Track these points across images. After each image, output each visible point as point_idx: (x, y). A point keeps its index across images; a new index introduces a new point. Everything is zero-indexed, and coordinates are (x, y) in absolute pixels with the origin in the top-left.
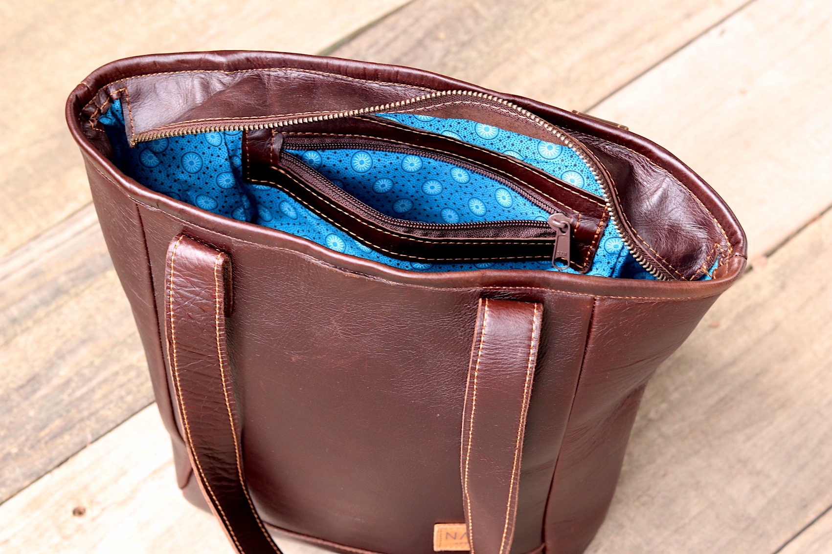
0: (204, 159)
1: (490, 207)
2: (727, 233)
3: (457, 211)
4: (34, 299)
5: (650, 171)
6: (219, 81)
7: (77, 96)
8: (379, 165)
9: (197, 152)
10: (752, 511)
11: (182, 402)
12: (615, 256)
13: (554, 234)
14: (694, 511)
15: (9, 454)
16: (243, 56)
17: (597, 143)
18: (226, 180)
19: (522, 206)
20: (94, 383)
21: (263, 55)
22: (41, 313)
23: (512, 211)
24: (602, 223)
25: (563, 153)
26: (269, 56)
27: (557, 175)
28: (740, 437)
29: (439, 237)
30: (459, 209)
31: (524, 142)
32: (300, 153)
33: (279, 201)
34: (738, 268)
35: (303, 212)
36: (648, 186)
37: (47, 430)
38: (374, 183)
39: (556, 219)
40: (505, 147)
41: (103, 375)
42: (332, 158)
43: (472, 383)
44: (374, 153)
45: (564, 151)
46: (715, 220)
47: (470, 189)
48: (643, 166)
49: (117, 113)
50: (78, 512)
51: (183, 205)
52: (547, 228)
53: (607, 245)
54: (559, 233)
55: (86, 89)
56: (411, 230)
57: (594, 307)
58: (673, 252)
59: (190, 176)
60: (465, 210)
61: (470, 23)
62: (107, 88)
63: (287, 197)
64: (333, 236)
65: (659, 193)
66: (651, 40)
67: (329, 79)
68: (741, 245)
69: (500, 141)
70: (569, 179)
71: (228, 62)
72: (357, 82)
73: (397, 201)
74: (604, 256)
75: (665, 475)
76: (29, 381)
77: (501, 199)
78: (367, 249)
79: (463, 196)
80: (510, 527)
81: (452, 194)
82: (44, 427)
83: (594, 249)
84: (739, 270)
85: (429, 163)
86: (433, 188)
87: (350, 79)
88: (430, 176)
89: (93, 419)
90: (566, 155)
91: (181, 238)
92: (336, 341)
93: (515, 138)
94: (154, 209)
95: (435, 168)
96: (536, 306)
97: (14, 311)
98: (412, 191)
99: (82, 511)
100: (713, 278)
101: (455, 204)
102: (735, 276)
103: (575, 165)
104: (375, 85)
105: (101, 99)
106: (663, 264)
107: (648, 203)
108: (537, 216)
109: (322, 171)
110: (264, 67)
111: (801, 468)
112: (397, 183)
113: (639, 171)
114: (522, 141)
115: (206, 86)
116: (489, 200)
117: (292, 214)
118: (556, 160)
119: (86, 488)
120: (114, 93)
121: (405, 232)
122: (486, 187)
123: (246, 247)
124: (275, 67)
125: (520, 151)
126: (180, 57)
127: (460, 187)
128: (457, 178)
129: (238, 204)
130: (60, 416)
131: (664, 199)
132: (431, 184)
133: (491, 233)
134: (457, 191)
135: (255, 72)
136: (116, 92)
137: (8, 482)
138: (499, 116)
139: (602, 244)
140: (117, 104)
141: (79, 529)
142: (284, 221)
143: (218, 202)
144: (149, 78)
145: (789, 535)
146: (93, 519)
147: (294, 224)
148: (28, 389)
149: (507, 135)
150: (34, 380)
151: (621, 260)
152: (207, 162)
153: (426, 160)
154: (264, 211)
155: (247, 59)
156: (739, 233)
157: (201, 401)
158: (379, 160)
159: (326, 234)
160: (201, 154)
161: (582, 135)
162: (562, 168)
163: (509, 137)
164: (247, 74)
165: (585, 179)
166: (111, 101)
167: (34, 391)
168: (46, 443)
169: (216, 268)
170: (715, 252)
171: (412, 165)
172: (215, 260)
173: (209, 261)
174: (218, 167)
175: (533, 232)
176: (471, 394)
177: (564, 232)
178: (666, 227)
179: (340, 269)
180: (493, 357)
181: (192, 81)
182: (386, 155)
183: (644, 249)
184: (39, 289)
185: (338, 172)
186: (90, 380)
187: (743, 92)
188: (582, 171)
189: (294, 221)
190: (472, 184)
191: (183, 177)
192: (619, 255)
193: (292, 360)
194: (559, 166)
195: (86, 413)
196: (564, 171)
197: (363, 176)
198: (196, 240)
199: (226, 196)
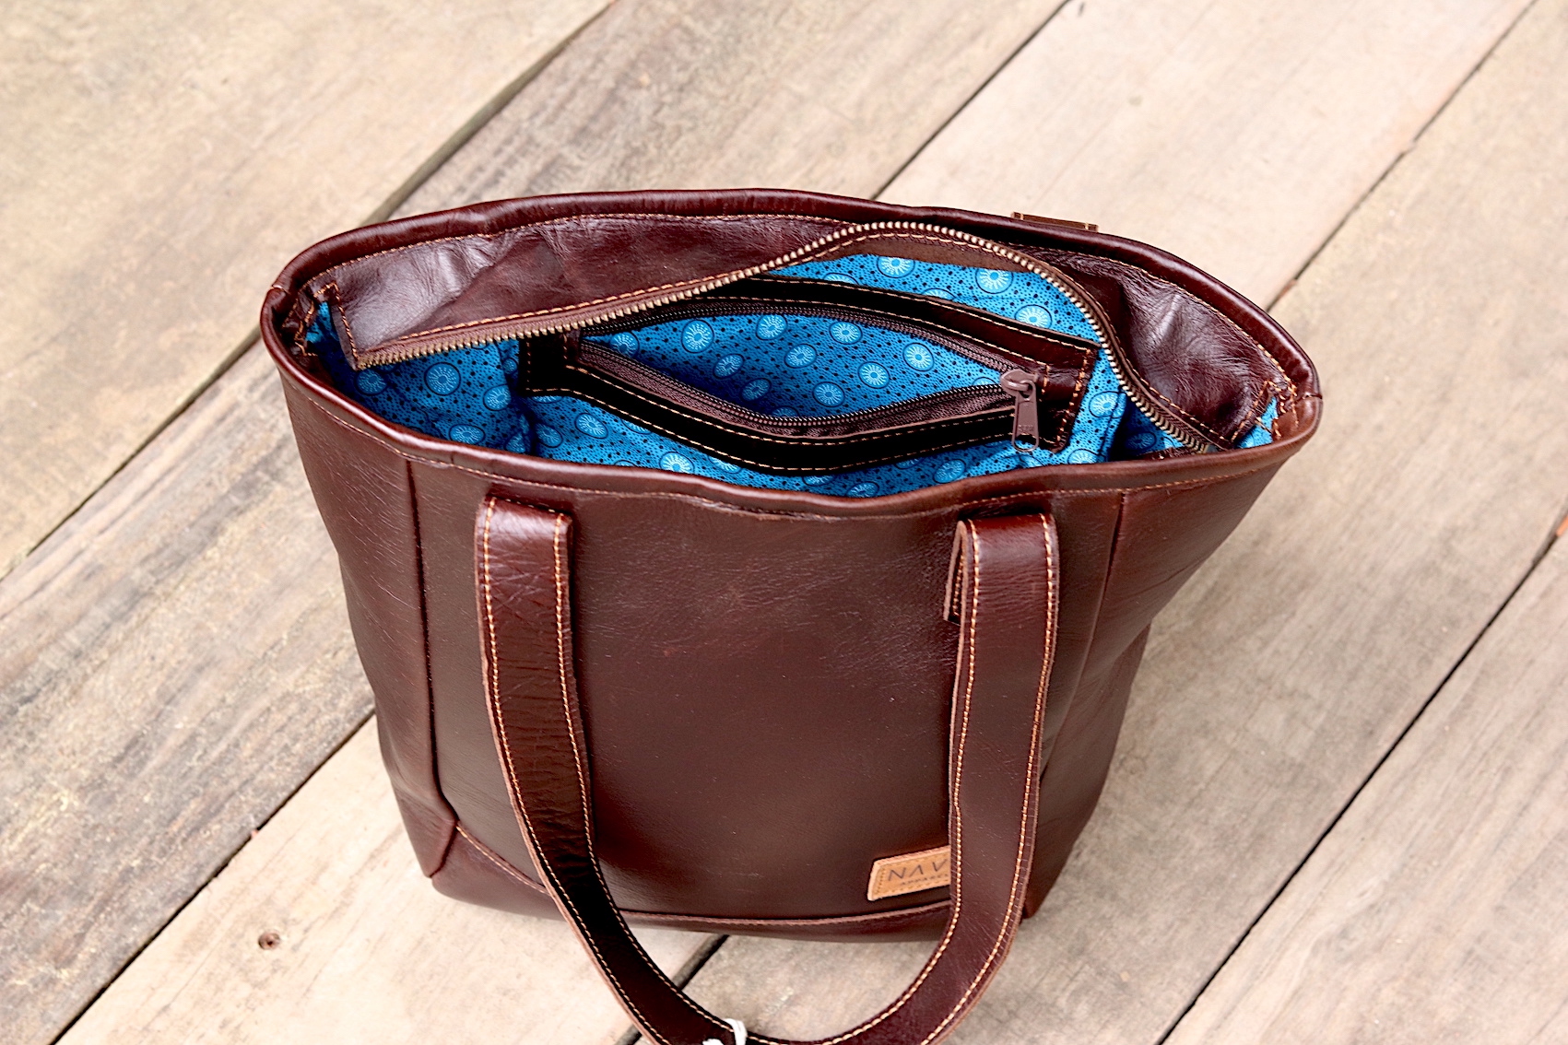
0: (461, 371)
1: (893, 373)
2: (1281, 364)
3: (841, 385)
4: (100, 614)
5: (1150, 288)
6: (477, 252)
7: (272, 308)
8: (723, 337)
9: (450, 361)
10: (1294, 753)
11: (506, 746)
12: (1105, 420)
13: (1012, 401)
14: (1210, 769)
15: (129, 870)
16: (513, 207)
17: (1064, 258)
18: (498, 397)
19: (950, 366)
20: (235, 732)
21: (544, 202)
22: (117, 634)
23: (934, 375)
24: (1082, 375)
25: (1015, 280)
26: (553, 201)
27: (1009, 315)
28: (1251, 644)
29: (844, 434)
30: (843, 382)
31: (954, 273)
32: (606, 338)
33: (574, 415)
34: (1314, 415)
35: (618, 426)
36: (1150, 310)
37: (180, 821)
38: (716, 364)
39: (1014, 379)
40: (925, 284)
41: (246, 717)
42: (653, 338)
43: (967, 645)
44: (714, 320)
45: (1015, 278)
46: (1260, 346)
47: (862, 350)
48: (1138, 283)
49: (325, 322)
50: (267, 942)
51: (495, 453)
52: (999, 393)
53: (1093, 405)
54: (1019, 398)
55: (283, 295)
56: (803, 430)
57: (1122, 506)
58: (1204, 404)
59: (442, 400)
60: (851, 383)
61: (684, 51)
62: (308, 287)
63: (589, 407)
64: (671, 455)
65: (1168, 318)
66: (974, 37)
67: (646, 222)
68: (1310, 380)
69: (918, 276)
70: (1028, 317)
71: (491, 220)
72: (690, 221)
73: (747, 384)
74: (1090, 422)
75: (1153, 722)
76: (128, 748)
77: (914, 359)
78: (734, 468)
79: (850, 361)
80: (1028, 845)
81: (831, 361)
82: (174, 818)
83: (1073, 415)
84: (1316, 418)
85: (797, 321)
86: (801, 356)
87: (678, 217)
88: (796, 341)
89: (249, 790)
90: (1020, 283)
91: (492, 503)
92: (734, 616)
93: (941, 271)
94: (443, 465)
95: (805, 328)
96: (1043, 518)
97: (73, 639)
98: (769, 366)
99: (272, 938)
100: (1274, 435)
101: (836, 375)
102: (1312, 427)
103: (1036, 296)
104: (716, 221)
105: (303, 305)
106: (1193, 423)
107: (1154, 336)
108: (976, 377)
109: (642, 358)
110: (543, 219)
111: (1353, 676)
112: (749, 358)
113: (1133, 290)
114: (950, 273)
115: (459, 262)
116: (894, 362)
117: (597, 430)
118: (1006, 293)
119: (269, 901)
120: (319, 293)
121: (793, 434)
122: (889, 344)
123: (599, 500)
124: (560, 216)
125: (949, 287)
126: (415, 224)
127: (846, 349)
128: (841, 337)
129: (515, 430)
130: (195, 795)
131: (1176, 326)
132: (799, 351)
133: (921, 414)
134: (840, 356)
135: (532, 229)
136: (323, 291)
137: (141, 915)
138: (922, 247)
139: (1085, 405)
140: (324, 309)
141: (276, 967)
142: (584, 443)
143: (486, 431)
144: (367, 262)
145: (1359, 782)
146: (295, 949)
147: (602, 446)
148: (131, 761)
149: (927, 268)
150: (135, 746)
151: (1115, 423)
152: (468, 375)
153: (791, 318)
154: (547, 432)
155: (519, 211)
156: (1303, 362)
157: (534, 739)
158: (723, 330)
159: (660, 454)
160: (455, 364)
161: (1040, 250)
162: (1015, 303)
163: (930, 270)
164: (520, 234)
165: (1053, 315)
166: (317, 304)
167: (142, 763)
168: (184, 840)
169: (557, 540)
170: (1266, 394)
171: (771, 328)
172: (554, 528)
173: (544, 532)
174: (486, 379)
175: (979, 403)
176: (966, 660)
177: (1027, 397)
178: (1187, 367)
179: (750, 510)
180: (997, 603)
181: (437, 257)
182: (732, 320)
183: (1163, 407)
184: (102, 596)
185: (664, 357)
186: (227, 729)
187: (1136, 101)
188: (1046, 303)
189: (601, 442)
190: (865, 342)
191: (429, 403)
192: (1112, 417)
193: (663, 654)
194: (1011, 301)
195: (235, 783)
196: (1019, 307)
197: (701, 357)
198: (514, 501)
199: (498, 421)
